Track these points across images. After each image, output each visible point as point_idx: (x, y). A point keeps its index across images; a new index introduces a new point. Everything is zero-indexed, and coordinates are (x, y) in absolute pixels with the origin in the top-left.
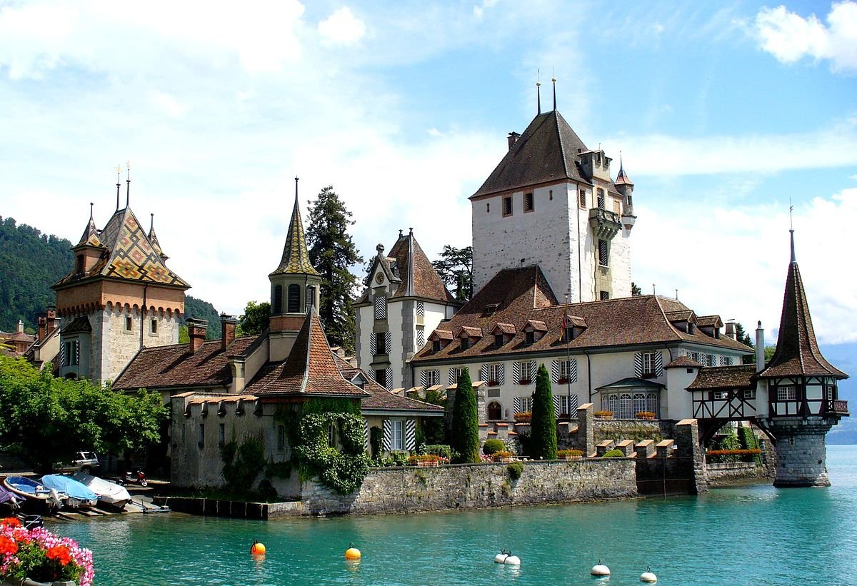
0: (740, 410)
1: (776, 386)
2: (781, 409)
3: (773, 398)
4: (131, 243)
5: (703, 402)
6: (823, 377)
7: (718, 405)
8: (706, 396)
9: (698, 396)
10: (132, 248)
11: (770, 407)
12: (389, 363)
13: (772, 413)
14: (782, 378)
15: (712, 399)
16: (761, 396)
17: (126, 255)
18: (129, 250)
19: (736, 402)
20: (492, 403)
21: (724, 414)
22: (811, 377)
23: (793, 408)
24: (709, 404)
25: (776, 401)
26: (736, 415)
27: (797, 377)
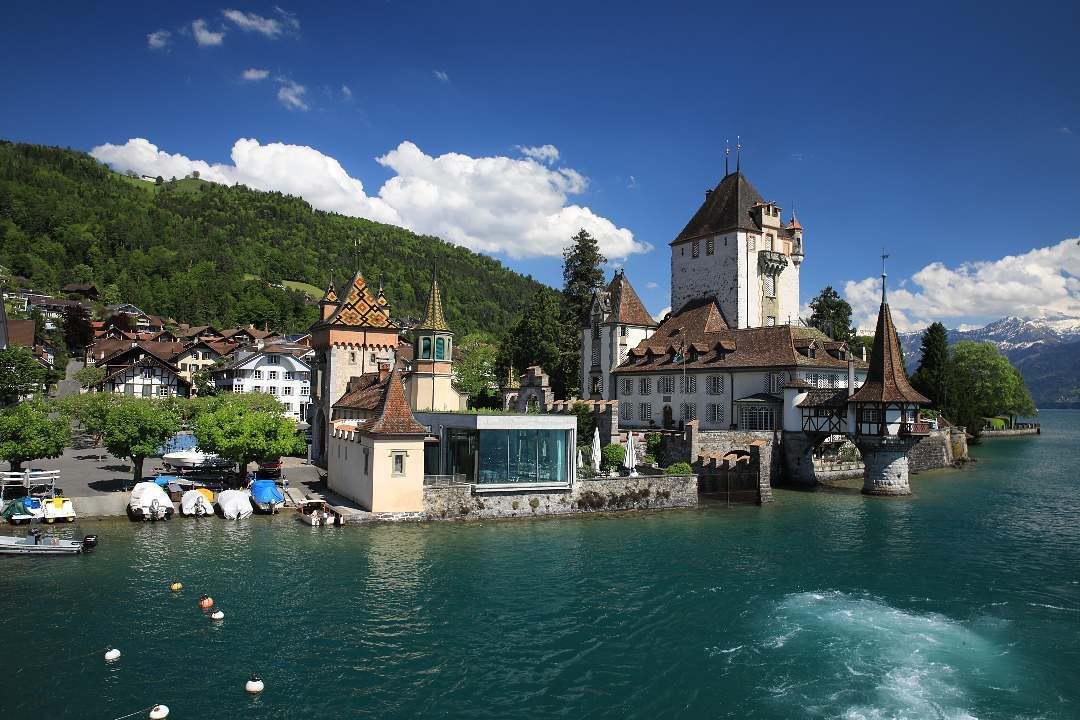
0: (838, 426)
1: (862, 410)
2: (865, 429)
3: (859, 420)
4: (358, 298)
5: (810, 417)
6: (902, 403)
7: (822, 420)
8: (812, 414)
9: (806, 412)
10: (358, 302)
11: (857, 426)
12: (601, 372)
13: (858, 431)
14: (866, 403)
15: (817, 415)
16: (851, 418)
17: (353, 307)
18: (355, 304)
19: (835, 420)
20: (666, 407)
21: (826, 428)
22: (890, 403)
23: (874, 429)
24: (815, 420)
25: (862, 422)
26: (835, 430)
27: (878, 403)
